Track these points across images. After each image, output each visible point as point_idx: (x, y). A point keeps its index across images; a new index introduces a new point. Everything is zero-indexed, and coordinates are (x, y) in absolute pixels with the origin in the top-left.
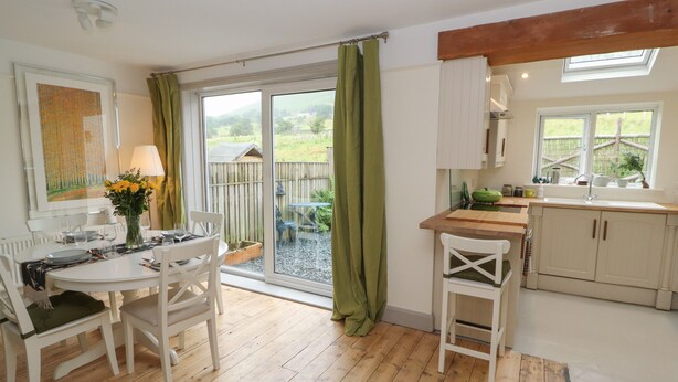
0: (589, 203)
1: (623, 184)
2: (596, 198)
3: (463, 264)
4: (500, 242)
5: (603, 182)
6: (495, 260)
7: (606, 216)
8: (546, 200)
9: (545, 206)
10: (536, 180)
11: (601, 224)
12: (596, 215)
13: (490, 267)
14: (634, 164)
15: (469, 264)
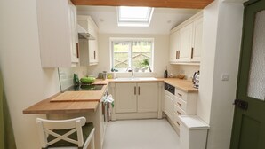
0: (132, 80)
1: (143, 70)
2: (135, 77)
3: (56, 138)
4: (78, 120)
5: (137, 70)
6: (76, 133)
7: (139, 85)
8: (116, 80)
9: (116, 82)
10: (112, 70)
11: (137, 88)
12: (135, 85)
13: (74, 136)
14: (146, 63)
15: (60, 137)
